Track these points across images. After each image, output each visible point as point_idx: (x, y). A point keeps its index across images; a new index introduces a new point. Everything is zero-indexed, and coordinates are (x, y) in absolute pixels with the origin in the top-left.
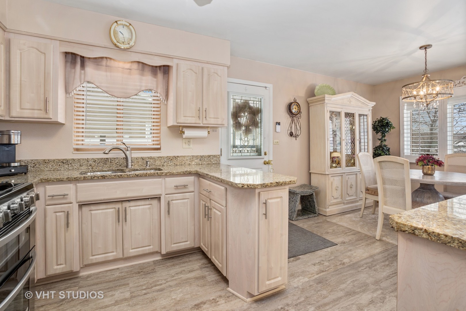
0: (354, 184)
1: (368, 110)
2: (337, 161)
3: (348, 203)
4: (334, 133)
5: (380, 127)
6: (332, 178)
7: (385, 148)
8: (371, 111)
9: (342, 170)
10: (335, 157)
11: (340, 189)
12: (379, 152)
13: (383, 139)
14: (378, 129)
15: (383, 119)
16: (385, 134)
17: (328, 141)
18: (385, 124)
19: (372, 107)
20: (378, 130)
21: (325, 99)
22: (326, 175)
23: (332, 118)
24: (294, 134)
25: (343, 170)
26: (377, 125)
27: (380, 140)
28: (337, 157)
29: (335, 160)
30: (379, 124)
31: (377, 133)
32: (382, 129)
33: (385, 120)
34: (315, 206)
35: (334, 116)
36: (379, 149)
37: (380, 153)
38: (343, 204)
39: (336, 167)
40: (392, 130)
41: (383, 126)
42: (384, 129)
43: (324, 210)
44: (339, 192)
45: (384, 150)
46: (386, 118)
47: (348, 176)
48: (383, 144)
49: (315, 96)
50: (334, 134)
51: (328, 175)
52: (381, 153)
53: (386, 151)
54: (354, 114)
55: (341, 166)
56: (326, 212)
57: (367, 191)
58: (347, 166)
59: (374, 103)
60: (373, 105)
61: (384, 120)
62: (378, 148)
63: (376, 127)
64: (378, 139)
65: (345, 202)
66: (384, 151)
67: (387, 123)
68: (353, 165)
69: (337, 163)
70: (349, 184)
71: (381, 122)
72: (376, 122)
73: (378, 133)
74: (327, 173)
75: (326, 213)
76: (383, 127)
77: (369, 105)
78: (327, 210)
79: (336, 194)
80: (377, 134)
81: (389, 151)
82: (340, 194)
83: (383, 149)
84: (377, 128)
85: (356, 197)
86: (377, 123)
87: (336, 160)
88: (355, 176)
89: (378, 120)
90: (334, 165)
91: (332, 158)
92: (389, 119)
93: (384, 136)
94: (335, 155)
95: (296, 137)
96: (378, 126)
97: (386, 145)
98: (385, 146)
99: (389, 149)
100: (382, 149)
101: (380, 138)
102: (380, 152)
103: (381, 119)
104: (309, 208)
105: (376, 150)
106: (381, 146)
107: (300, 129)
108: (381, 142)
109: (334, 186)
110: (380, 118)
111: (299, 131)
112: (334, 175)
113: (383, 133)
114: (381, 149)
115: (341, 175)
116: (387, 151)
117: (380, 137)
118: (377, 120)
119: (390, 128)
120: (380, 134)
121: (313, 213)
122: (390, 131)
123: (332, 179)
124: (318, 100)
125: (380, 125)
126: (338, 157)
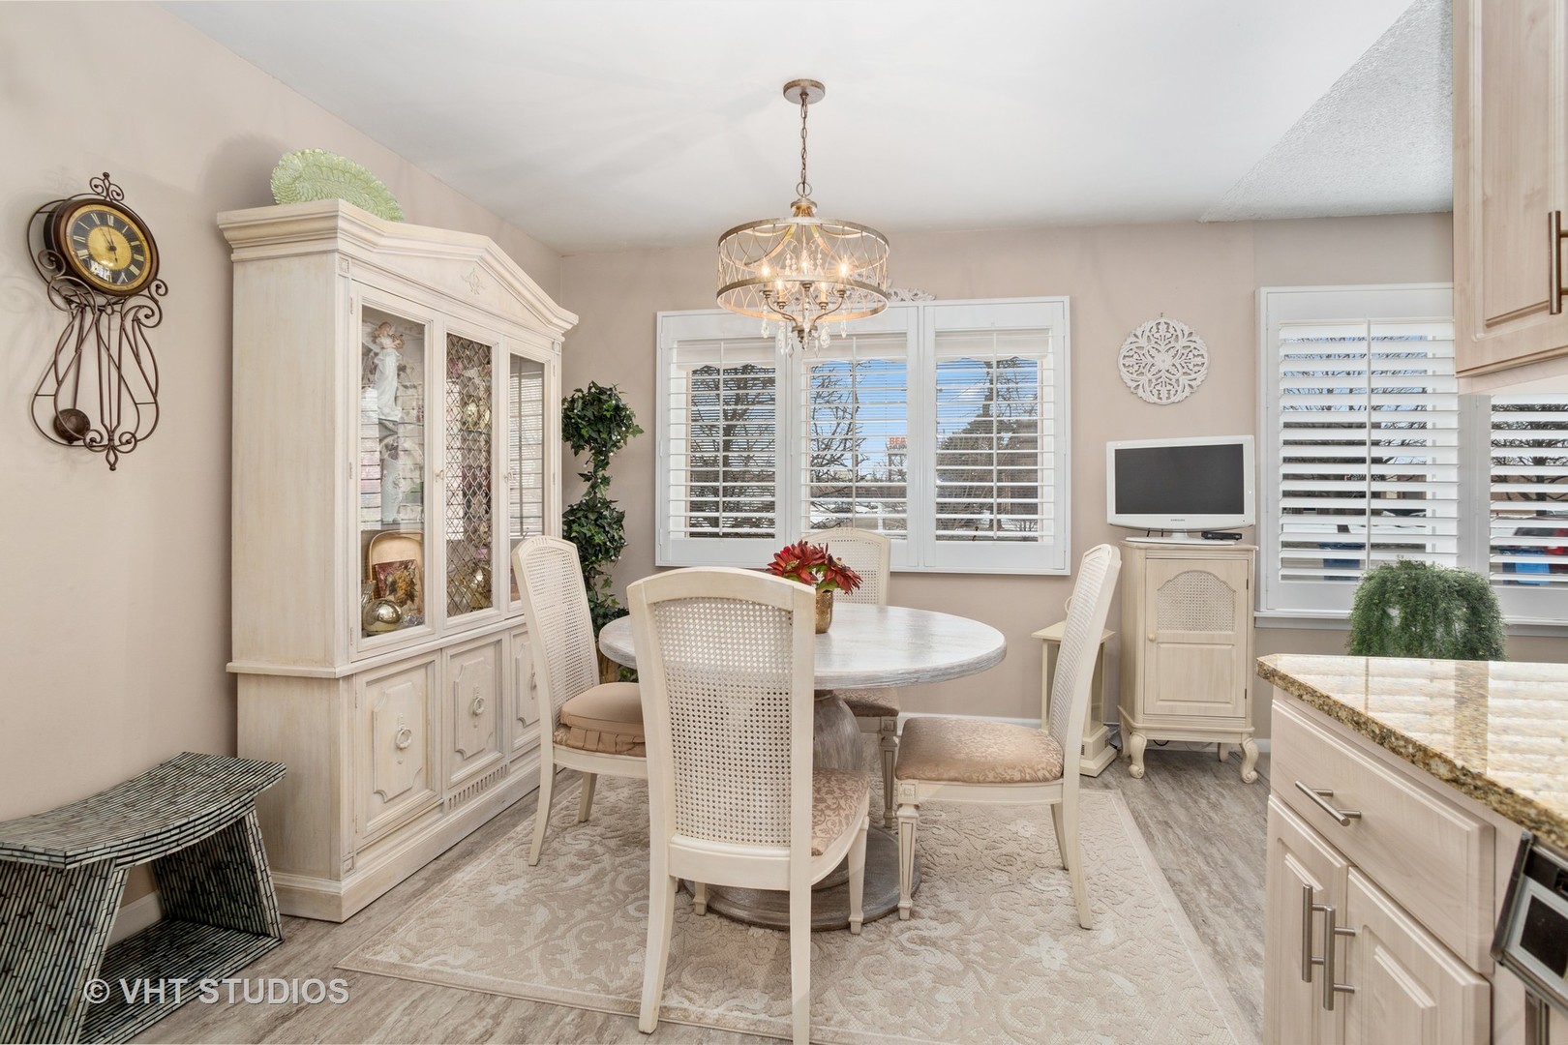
0: (486, 693)
1: (550, 345)
2: (401, 584)
3: (457, 801)
4: (389, 440)
5: (590, 423)
6: (375, 690)
7: (606, 513)
8: (558, 348)
9: (432, 638)
10: (390, 564)
11: (415, 741)
12: (584, 530)
13: (600, 474)
14: (584, 432)
15: (602, 391)
16: (607, 456)
17: (352, 483)
18: (608, 414)
19: (563, 335)
20: (581, 436)
21: (334, 229)
22: (338, 679)
23: (376, 354)
24: (95, 423)
25: (436, 636)
26: (579, 417)
27: (587, 478)
28: (402, 563)
29: (390, 579)
30: (585, 412)
31: (577, 449)
32: (599, 432)
33: (610, 396)
34: (256, 890)
35: (387, 342)
36: (586, 517)
37: (589, 534)
38: (437, 810)
39: (396, 622)
40: (630, 438)
41: (601, 419)
42: (604, 436)
43: (324, 886)
44: (415, 759)
45: (604, 522)
46: (611, 389)
47: (458, 662)
48: (599, 495)
49: (274, 203)
50: (387, 446)
51: (348, 678)
52: (593, 535)
53: (609, 525)
54: (489, 348)
55: (420, 610)
56: (335, 900)
57: (561, 734)
58: (454, 609)
59: (574, 319)
60: (569, 327)
61: (604, 397)
62: (580, 514)
63: (576, 423)
64: (581, 475)
65: (446, 798)
66: (604, 527)
67: (617, 408)
68: (483, 601)
69: (401, 593)
70: (465, 701)
71: (592, 404)
72: (573, 401)
73: (581, 451)
74: (341, 669)
75: (339, 906)
76: (600, 426)
77: (555, 321)
78: (346, 885)
79: (400, 772)
80: (576, 454)
81: (622, 526)
82: (420, 762)
83: (601, 516)
84: (577, 428)
85: (499, 755)
86: (579, 408)
87: (394, 583)
88: (490, 652)
89: (580, 394)
90: (385, 612)
91: (375, 577)
92: (620, 395)
93: (604, 464)
94: (390, 552)
95: (109, 449)
96: (582, 418)
97: (611, 502)
98: (607, 504)
99: (621, 516)
100: (596, 520)
101: (586, 472)
102: (590, 530)
103: (593, 390)
104: (219, 906)
105: (574, 521)
106: (591, 504)
107: (155, 395)
108: (593, 487)
109: (388, 730)
110: (590, 388)
111: (148, 412)
112: (381, 675)
113: (599, 452)
114: (592, 517)
115: (425, 662)
116: (615, 526)
117: (589, 468)
118: (575, 396)
119: (627, 431)
120: (587, 454)
121: (246, 931)
122: (625, 443)
123: (369, 697)
124: (296, 228)
125: (589, 414)
126: (405, 565)
